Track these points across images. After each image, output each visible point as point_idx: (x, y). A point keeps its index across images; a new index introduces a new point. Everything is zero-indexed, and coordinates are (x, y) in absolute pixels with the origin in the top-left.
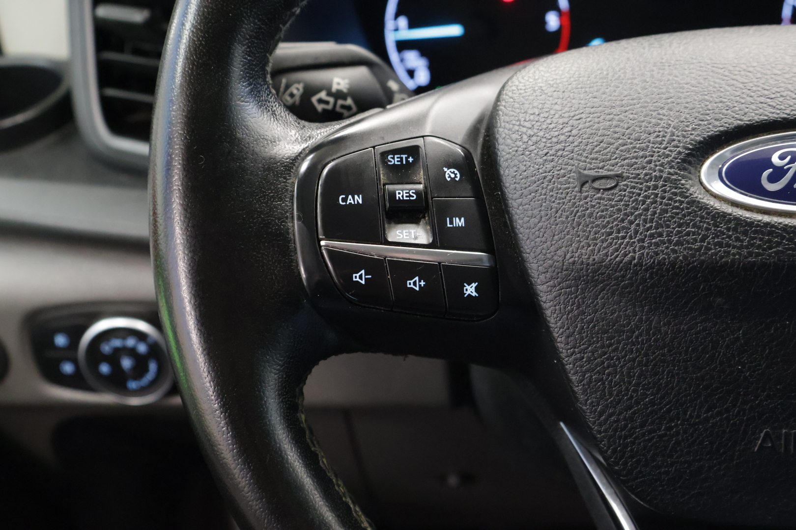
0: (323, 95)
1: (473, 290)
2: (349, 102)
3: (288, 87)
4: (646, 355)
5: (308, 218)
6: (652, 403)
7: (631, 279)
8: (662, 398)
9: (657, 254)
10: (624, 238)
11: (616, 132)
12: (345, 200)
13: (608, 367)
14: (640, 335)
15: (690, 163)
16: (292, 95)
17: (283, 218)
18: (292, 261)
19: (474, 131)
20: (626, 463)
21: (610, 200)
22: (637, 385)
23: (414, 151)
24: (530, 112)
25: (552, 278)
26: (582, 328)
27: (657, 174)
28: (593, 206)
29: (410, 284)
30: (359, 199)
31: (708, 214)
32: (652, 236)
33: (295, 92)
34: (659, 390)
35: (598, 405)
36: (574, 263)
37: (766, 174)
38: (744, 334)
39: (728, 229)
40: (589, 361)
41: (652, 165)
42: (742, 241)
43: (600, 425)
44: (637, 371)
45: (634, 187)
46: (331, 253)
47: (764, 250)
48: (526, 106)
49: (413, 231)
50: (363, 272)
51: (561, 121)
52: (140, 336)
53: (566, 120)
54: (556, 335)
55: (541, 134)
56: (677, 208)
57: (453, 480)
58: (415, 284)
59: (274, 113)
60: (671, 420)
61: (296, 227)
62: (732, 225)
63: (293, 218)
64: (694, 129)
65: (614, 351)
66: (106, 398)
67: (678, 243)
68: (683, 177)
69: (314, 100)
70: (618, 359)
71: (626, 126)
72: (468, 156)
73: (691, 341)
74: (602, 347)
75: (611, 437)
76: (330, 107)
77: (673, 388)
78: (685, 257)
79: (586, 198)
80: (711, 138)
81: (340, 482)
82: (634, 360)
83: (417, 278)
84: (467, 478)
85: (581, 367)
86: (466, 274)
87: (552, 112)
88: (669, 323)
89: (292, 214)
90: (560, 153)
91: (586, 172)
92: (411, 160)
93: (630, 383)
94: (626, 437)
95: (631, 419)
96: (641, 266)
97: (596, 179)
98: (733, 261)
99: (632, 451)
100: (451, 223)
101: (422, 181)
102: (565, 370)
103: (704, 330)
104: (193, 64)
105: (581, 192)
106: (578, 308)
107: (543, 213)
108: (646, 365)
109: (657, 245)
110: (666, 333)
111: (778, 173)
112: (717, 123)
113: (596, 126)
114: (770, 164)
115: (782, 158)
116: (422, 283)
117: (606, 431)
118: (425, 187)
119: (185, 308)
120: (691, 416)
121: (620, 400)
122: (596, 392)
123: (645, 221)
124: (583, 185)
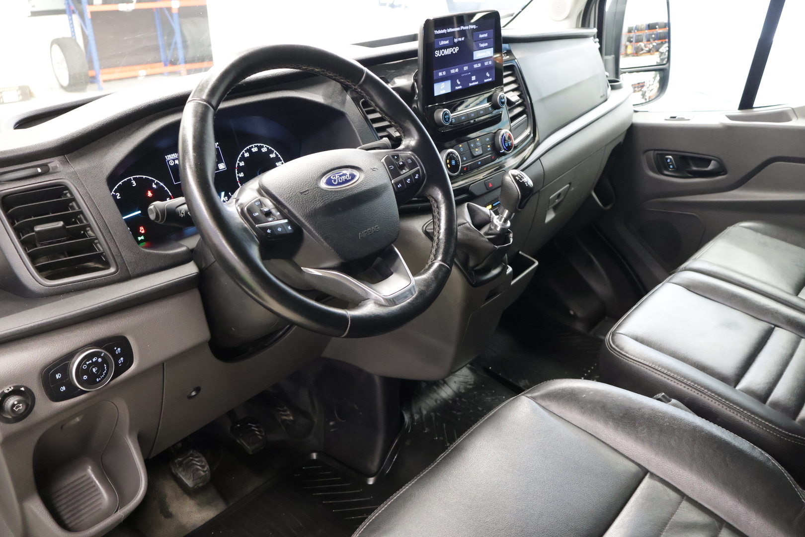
7: (322, 211)
12: (255, 215)
21: (309, 196)
36: (309, 212)
45: (312, 191)
52: (97, 355)
54: (312, 230)
79: (304, 197)
88: (333, 218)
91: (301, 192)
92: (259, 203)
106: (315, 221)
107: (296, 204)
115: (333, 177)
124: (302, 194)
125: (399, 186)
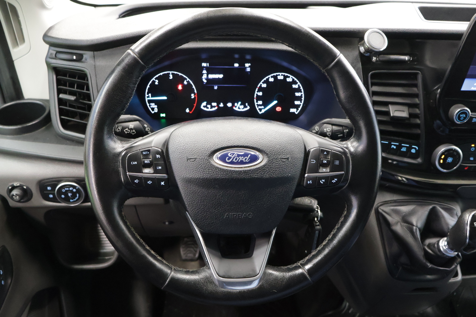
0: (127, 129)
1: (163, 183)
2: (134, 131)
3: (117, 127)
4: (202, 198)
5: (124, 167)
6: (203, 208)
7: (198, 181)
8: (205, 207)
9: (203, 176)
10: (196, 172)
11: (195, 148)
12: (132, 163)
13: (193, 201)
14: (200, 193)
15: (211, 156)
16: (119, 129)
17: (118, 167)
18: (120, 178)
19: (164, 144)
20: (197, 222)
21: (194, 164)
22: (200, 205)
23: (149, 151)
24: (177, 142)
25: (181, 181)
26: (188, 192)
27: (204, 158)
28: (190, 165)
29: (148, 182)
30: (136, 163)
31: (214, 167)
32: (202, 172)
33: (120, 128)
34: (204, 206)
35: (191, 209)
36: (185, 178)
37: (227, 158)
38: (222, 193)
39: (219, 171)
40: (189, 200)
41: (203, 156)
42: (221, 173)
43: (192, 213)
44: (200, 201)
45: (199, 161)
46: (129, 176)
47: (226, 175)
48: (176, 140)
49: (149, 170)
50: (137, 180)
51: (183, 144)
52: (74, 187)
53: (184, 144)
54: (182, 194)
55: (179, 147)
56: (208, 166)
57: (167, 223)
58: (150, 182)
59: (115, 141)
60: (207, 212)
61: (121, 169)
62: (219, 170)
63: (120, 167)
64: (212, 148)
65: (195, 197)
66: (63, 204)
67: (208, 174)
68: (210, 159)
69: (125, 130)
70: (196, 199)
71: (197, 146)
72: (162, 151)
73: (211, 195)
74: (192, 196)
75: (194, 216)
76: (129, 132)
77: (207, 205)
78: (209, 177)
79: (188, 163)
80: (216, 150)
81: (132, 228)
82: (199, 199)
83: (150, 181)
84: (171, 223)
85: (187, 201)
86: (162, 180)
87: (181, 142)
88: (206, 191)
89: (120, 166)
90: (183, 152)
91: (188, 157)
92: (148, 153)
93: (198, 204)
94: (197, 216)
95: (198, 212)
96: (200, 178)
97: (190, 159)
98: (219, 178)
99: (199, 219)
100: (158, 168)
101: (151, 158)
102: (184, 201)
103: (214, 192)
104: (95, 131)
105: (187, 161)
106: (187, 188)
107: (179, 166)
108: (201, 200)
109: (203, 174)
110: (206, 193)
111: (230, 158)
112: (217, 146)
113: (191, 146)
114: (228, 156)
115: (231, 154)
116: (151, 182)
117: (193, 215)
118: (152, 159)
119: (94, 189)
120: (211, 211)
121: (196, 208)
122: (191, 206)
123: (201, 168)
124: (187, 160)
125: (309, 182)
